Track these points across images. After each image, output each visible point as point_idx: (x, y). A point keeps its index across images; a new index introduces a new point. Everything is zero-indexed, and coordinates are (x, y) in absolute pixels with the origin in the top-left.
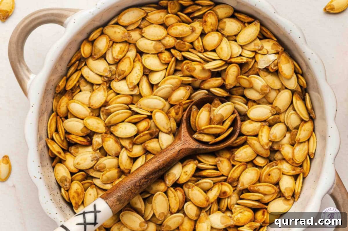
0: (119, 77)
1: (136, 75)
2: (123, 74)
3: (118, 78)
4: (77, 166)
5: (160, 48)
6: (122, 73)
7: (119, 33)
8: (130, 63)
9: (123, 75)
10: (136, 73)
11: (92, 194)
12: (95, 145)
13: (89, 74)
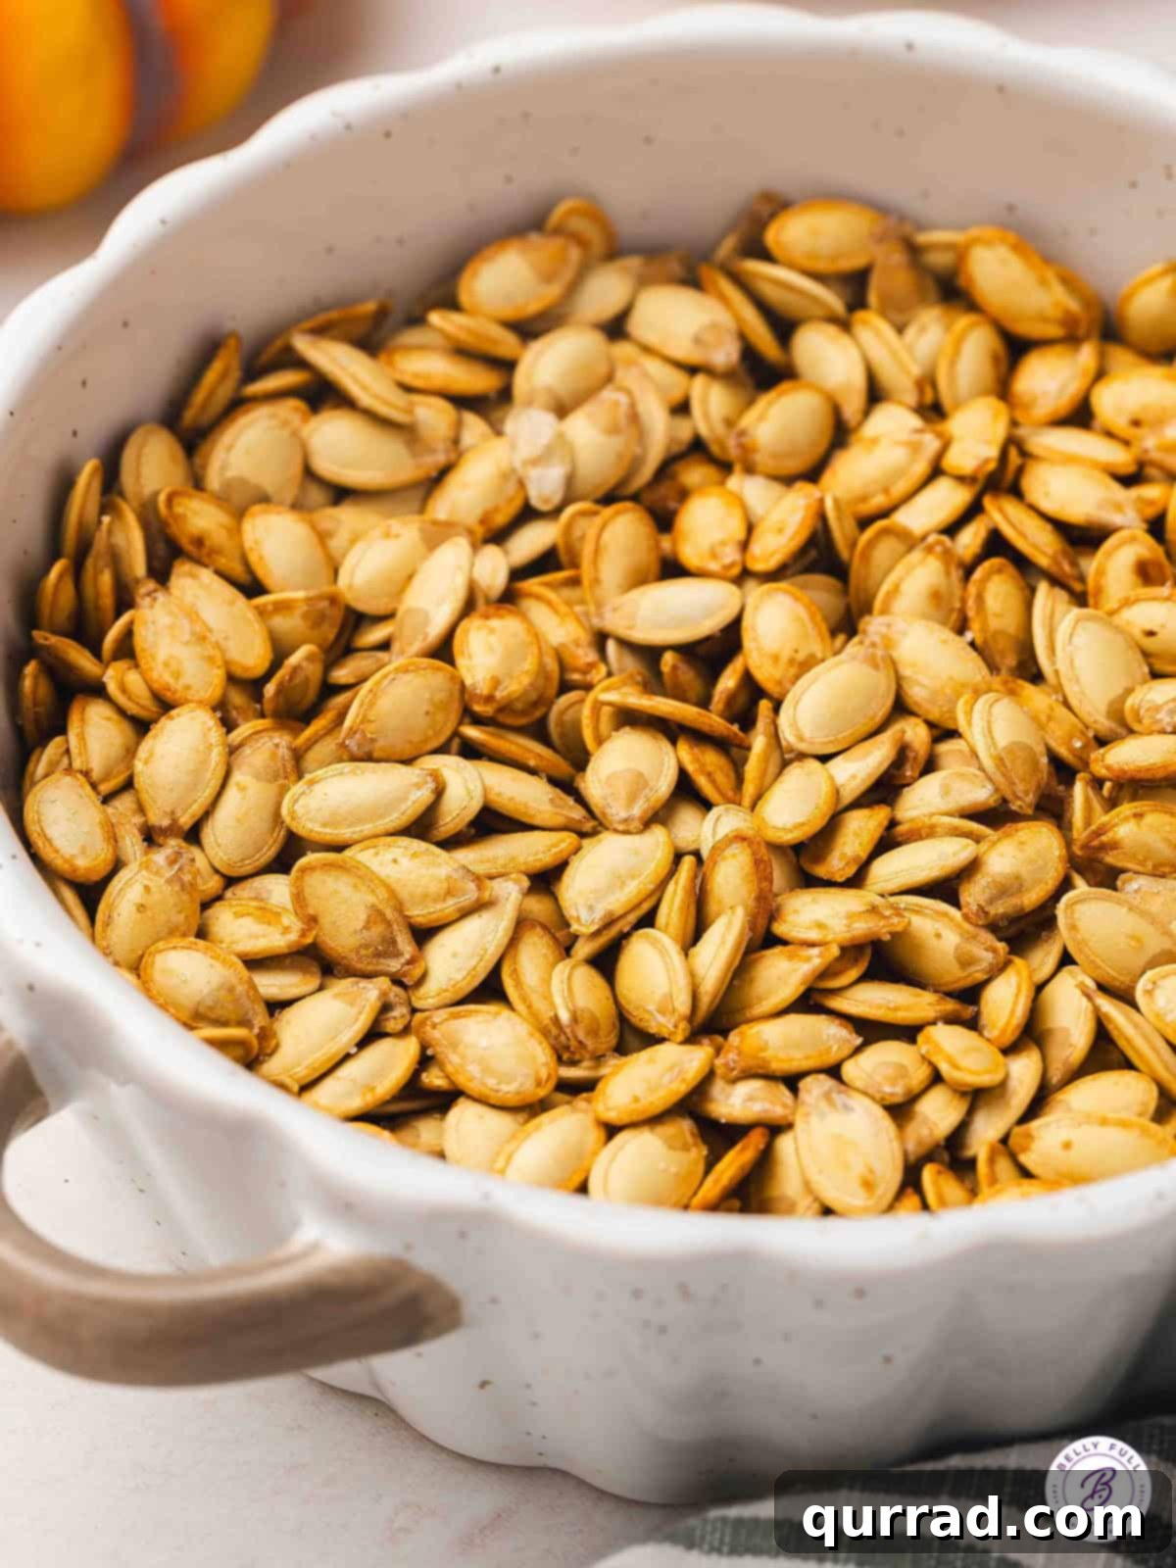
0: (398, 954)
1: (404, 862)
2: (389, 924)
3: (402, 960)
4: (880, 1191)
5: (274, 755)
6: (378, 930)
7: (147, 888)
8: (334, 873)
9: (395, 927)
10: (395, 861)
11: (1064, 1134)
12: (767, 1106)
13: (354, 1081)
